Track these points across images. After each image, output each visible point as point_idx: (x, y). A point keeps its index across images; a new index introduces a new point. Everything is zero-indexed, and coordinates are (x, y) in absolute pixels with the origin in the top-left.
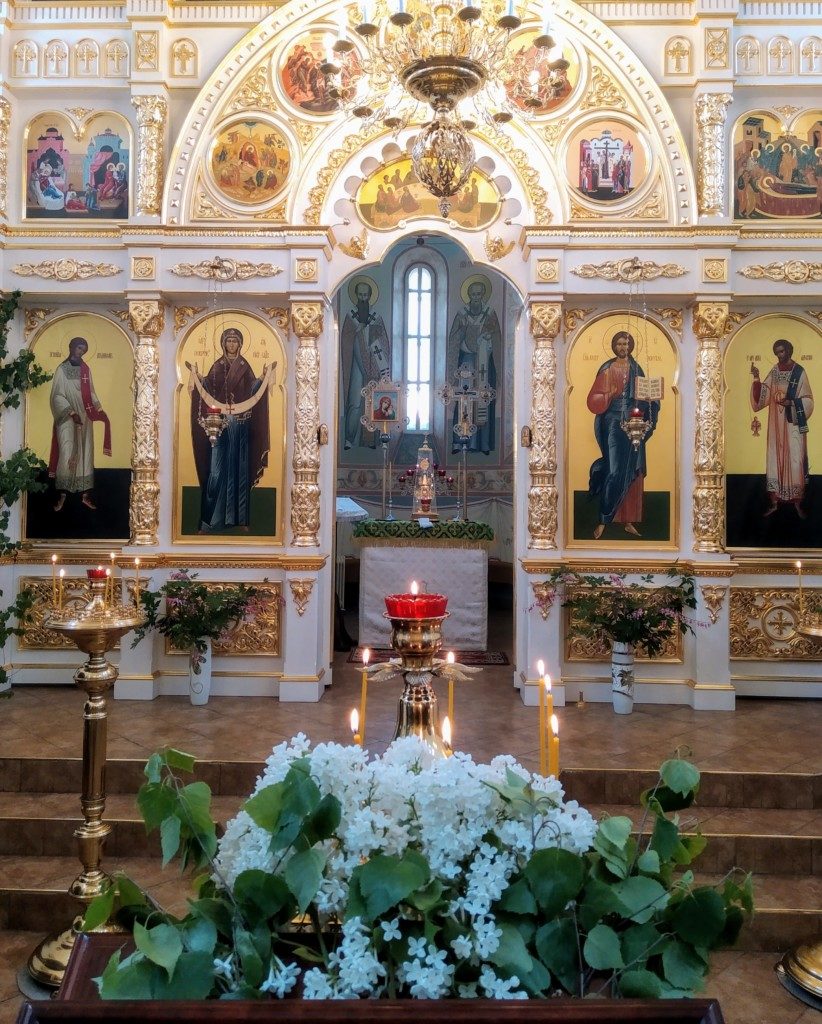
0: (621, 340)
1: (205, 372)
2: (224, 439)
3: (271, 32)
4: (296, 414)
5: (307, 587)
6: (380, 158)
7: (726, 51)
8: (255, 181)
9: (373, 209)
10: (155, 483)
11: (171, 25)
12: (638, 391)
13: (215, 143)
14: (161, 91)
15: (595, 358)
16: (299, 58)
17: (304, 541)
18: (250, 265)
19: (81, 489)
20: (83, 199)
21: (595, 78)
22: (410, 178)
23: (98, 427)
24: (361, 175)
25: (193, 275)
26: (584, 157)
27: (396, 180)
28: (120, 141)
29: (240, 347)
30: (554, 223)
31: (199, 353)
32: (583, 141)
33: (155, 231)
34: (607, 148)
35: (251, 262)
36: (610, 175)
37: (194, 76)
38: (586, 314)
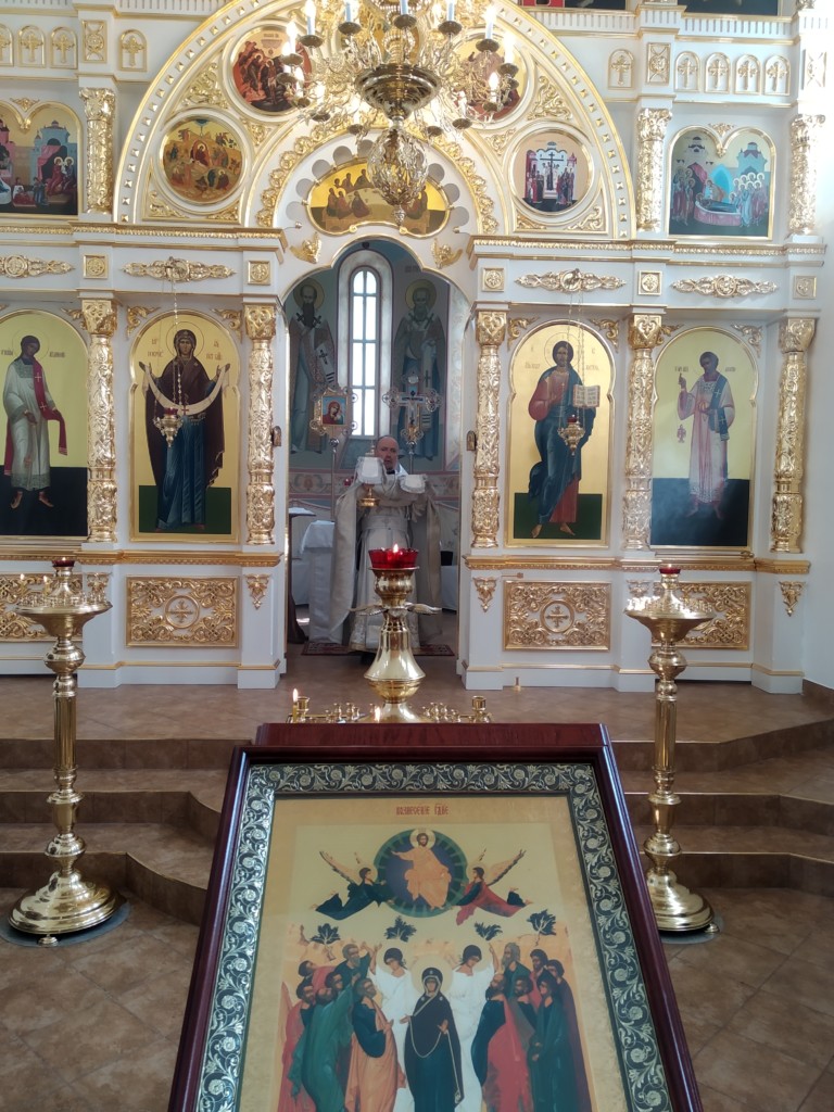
0: (561, 349)
1: (158, 373)
2: (179, 438)
3: (222, 27)
4: (250, 417)
5: (263, 582)
6: (332, 162)
7: (668, 66)
8: (207, 180)
9: (324, 213)
10: (112, 482)
11: (117, 15)
12: (576, 399)
13: (166, 140)
14: (109, 84)
15: (536, 366)
16: (250, 55)
17: (259, 539)
18: (203, 266)
19: (37, 487)
20: (31, 193)
21: (541, 89)
22: (362, 181)
23: (53, 425)
24: (313, 178)
25: (146, 275)
26: (530, 168)
27: (347, 183)
28: (68, 134)
29: (193, 348)
30: (499, 233)
31: (153, 354)
32: (530, 152)
33: (106, 229)
34: (552, 160)
35: (204, 263)
36: (555, 186)
37: (143, 70)
38: (529, 322)
